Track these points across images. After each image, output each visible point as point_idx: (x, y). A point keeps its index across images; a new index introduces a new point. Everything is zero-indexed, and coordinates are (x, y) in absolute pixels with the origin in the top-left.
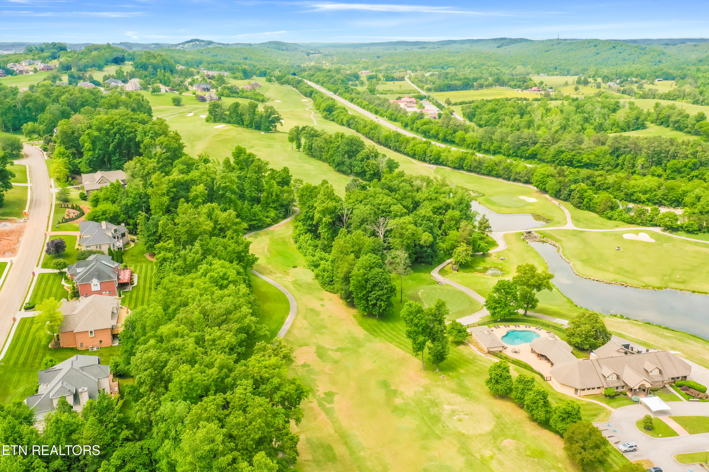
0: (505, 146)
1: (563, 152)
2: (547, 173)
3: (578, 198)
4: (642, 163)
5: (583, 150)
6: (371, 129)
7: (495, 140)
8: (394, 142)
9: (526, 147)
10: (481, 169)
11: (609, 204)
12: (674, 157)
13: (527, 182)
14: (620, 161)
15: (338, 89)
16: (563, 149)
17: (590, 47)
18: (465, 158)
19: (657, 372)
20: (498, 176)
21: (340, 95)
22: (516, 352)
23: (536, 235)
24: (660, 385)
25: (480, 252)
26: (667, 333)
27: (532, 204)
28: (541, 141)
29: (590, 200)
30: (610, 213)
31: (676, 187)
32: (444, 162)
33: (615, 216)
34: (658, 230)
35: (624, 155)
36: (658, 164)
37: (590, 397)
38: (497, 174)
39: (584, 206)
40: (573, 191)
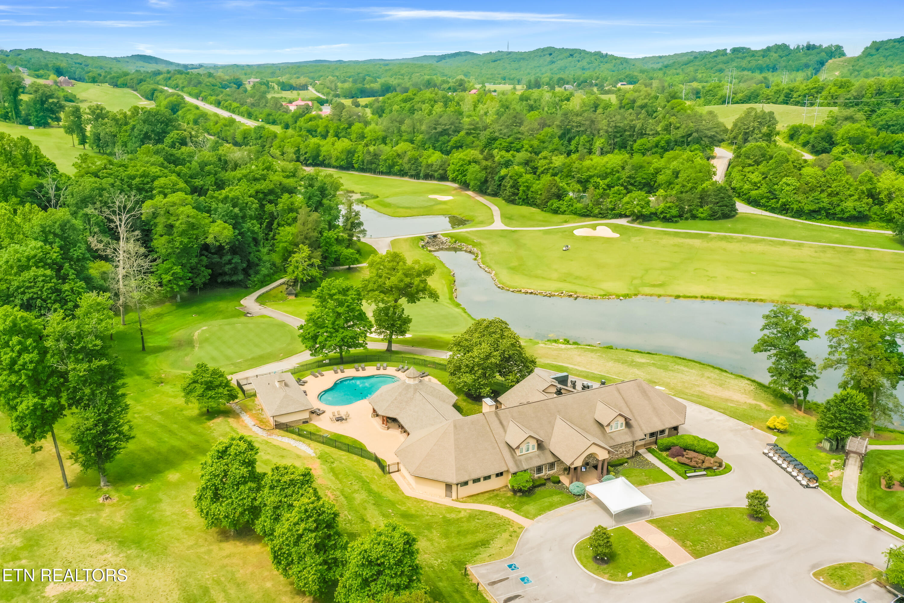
0: (418, 138)
1: (495, 139)
2: (469, 159)
3: (512, 187)
4: (601, 146)
5: (523, 134)
6: (225, 126)
7: (405, 132)
8: (256, 139)
9: (446, 137)
10: (379, 165)
11: (554, 190)
12: (642, 135)
13: (443, 178)
14: (572, 147)
15: (201, 92)
16: (497, 134)
17: (544, 55)
18: (355, 151)
19: (619, 425)
20: (402, 173)
21: (204, 99)
22: (340, 419)
23: (444, 239)
24: (628, 452)
25: (343, 265)
26: (639, 359)
27: (445, 203)
28: (466, 127)
29: (528, 188)
30: (556, 203)
31: (645, 164)
32: (324, 160)
33: (564, 208)
34: (623, 222)
35: (577, 138)
36: (622, 148)
37: (480, 498)
38: (401, 170)
39: (520, 199)
40: (503, 178)
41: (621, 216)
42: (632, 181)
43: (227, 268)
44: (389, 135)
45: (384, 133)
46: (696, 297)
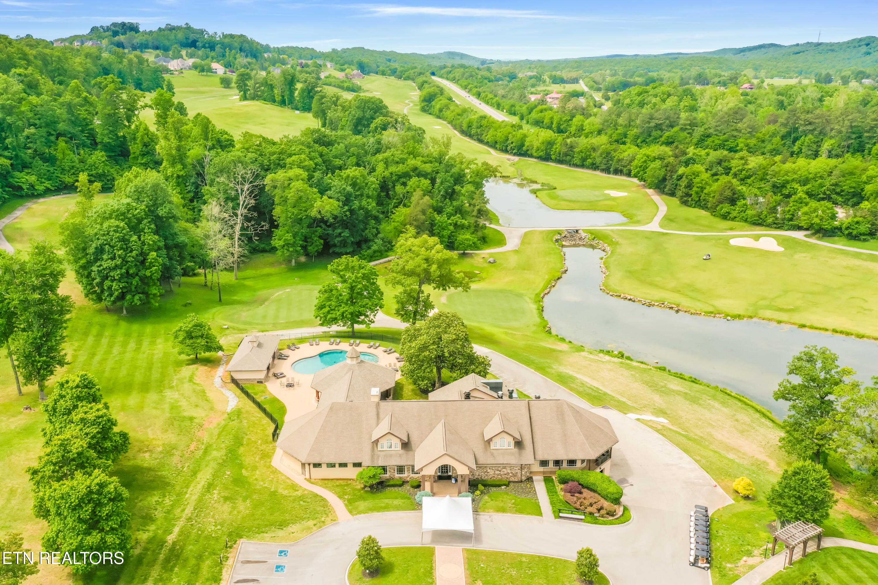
0: (632, 133)
1: (709, 136)
3: (686, 187)
4: (830, 148)
5: (740, 131)
6: (459, 115)
7: (621, 125)
8: (478, 128)
9: (659, 132)
10: (573, 157)
11: (728, 193)
15: (469, 84)
16: (711, 131)
18: (554, 143)
19: (506, 443)
20: (594, 167)
22: (290, 385)
23: (583, 235)
25: (457, 250)
27: (614, 199)
28: (682, 122)
29: (702, 189)
30: (726, 208)
31: (858, 172)
32: (528, 150)
33: (734, 214)
34: (799, 235)
35: (803, 137)
36: (858, 151)
37: (330, 484)
38: (593, 164)
39: (692, 200)
40: (680, 177)
41: (800, 228)
42: (838, 190)
43: (337, 240)
44: (605, 128)
45: (601, 126)
46: (827, 330)
